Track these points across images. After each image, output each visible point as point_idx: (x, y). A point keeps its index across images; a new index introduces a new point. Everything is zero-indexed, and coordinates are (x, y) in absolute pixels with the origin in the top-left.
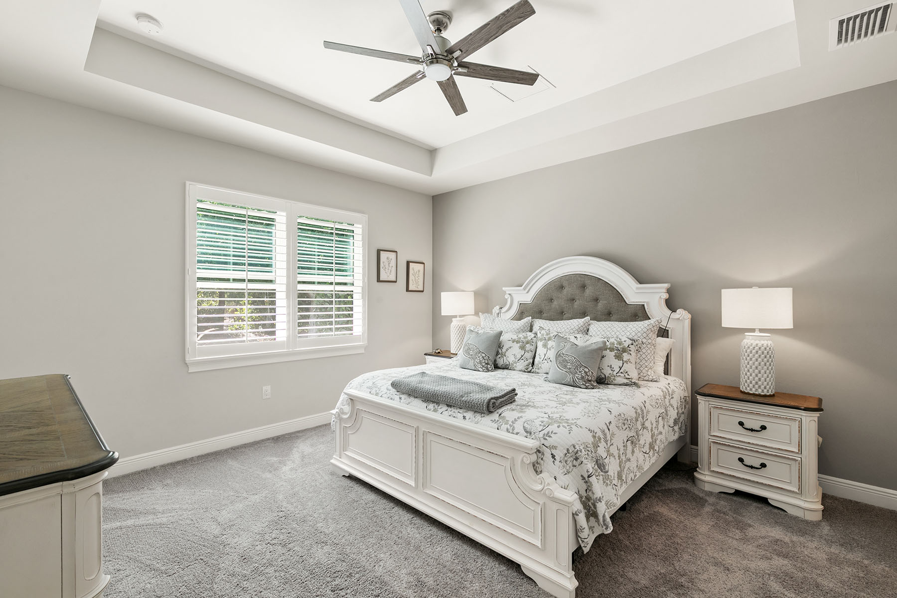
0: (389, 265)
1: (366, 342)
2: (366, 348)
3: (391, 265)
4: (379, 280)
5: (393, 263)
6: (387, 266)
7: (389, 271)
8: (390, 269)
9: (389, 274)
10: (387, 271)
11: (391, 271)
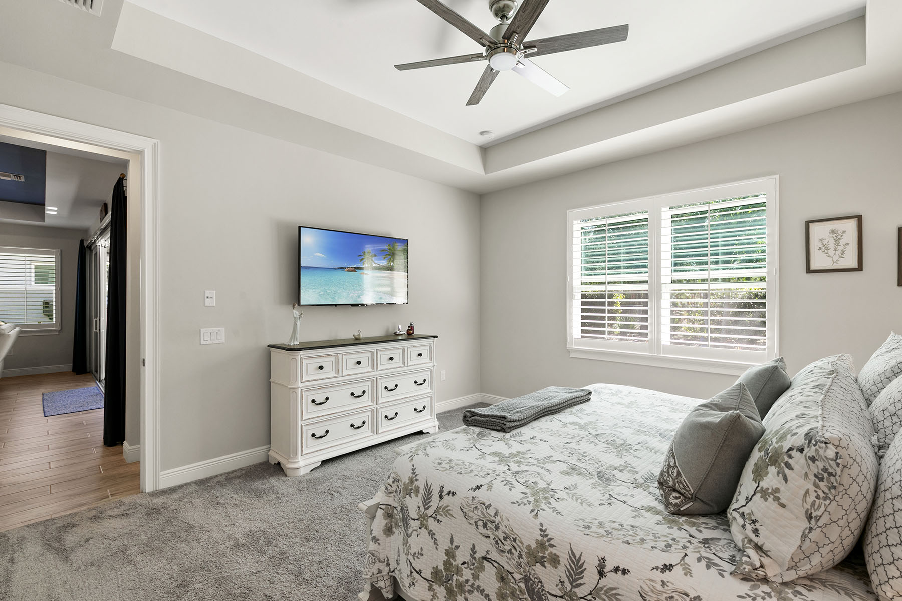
0: (837, 242)
3: (843, 242)
4: (809, 271)
5: (850, 238)
6: (832, 245)
7: (839, 253)
8: (840, 248)
9: (836, 258)
10: (831, 252)
11: (843, 253)
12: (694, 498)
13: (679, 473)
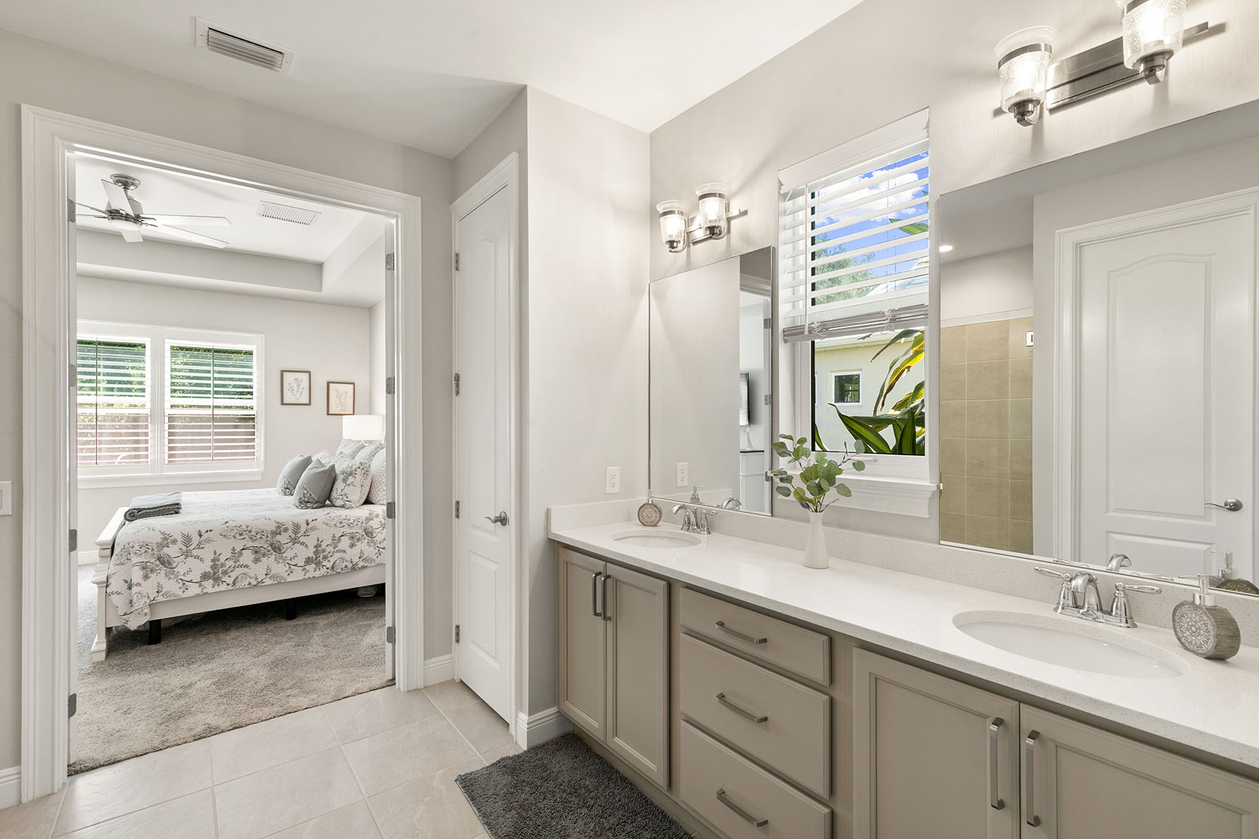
0: (298, 386)
1: (262, 468)
2: (263, 475)
3: (301, 387)
4: (283, 404)
5: (305, 384)
6: (295, 388)
7: (299, 393)
8: (300, 390)
9: (298, 396)
10: (295, 393)
11: (301, 393)
12: (317, 502)
13: (310, 495)
